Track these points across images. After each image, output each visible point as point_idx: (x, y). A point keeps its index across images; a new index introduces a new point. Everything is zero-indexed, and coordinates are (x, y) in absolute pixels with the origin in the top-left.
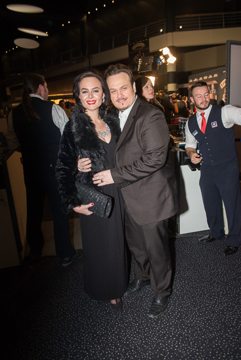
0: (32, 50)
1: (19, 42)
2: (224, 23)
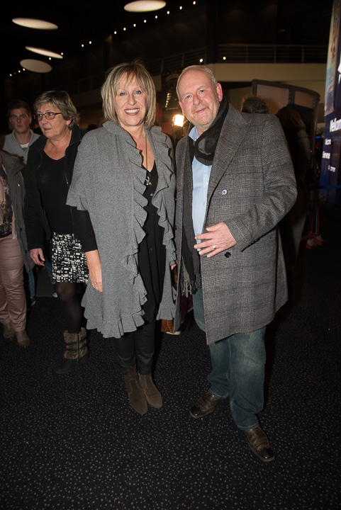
2: (275, 57)
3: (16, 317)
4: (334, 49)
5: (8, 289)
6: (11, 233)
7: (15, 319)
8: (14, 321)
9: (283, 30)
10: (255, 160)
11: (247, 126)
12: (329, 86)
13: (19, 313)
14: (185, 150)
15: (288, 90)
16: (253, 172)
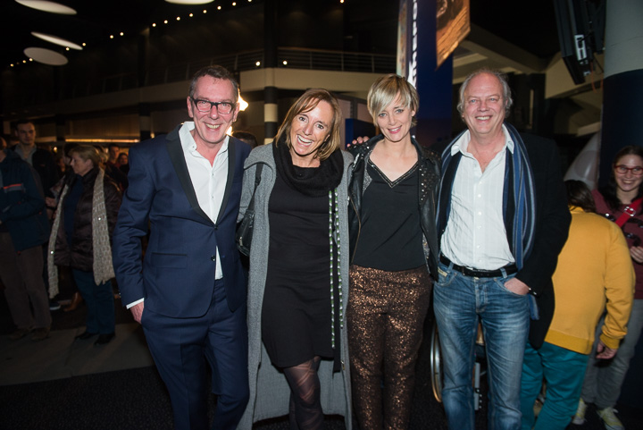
2: (342, 65)
4: (403, 60)
9: (351, 37)
15: (349, 102)
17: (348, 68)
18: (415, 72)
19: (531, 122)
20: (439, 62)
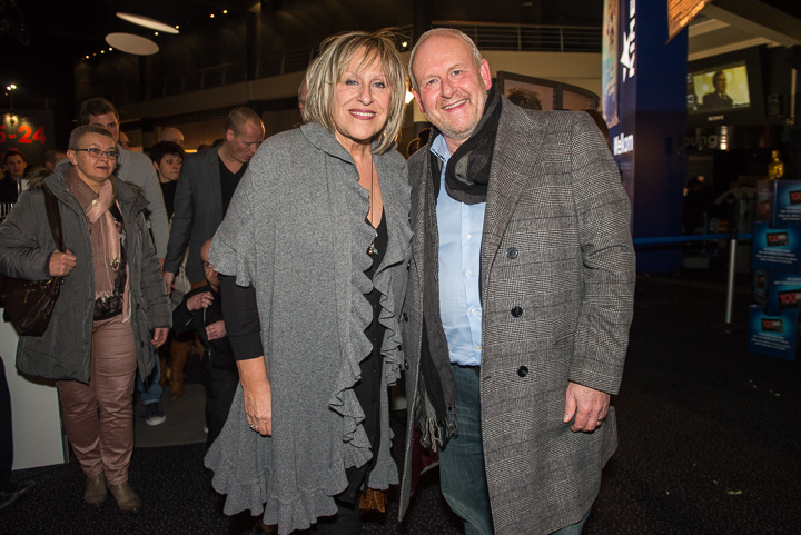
0: (142, 58)
1: (116, 40)
2: (519, 42)
3: (116, 459)
4: (612, 31)
5: (109, 410)
6: (120, 311)
7: (114, 463)
8: (112, 467)
9: (530, 4)
10: (562, 194)
11: (541, 132)
12: (608, 86)
13: (122, 451)
14: (424, 177)
15: (552, 89)
16: (561, 215)
17: (527, 47)
18: (633, 47)
19: (793, 116)
20: (673, 32)
